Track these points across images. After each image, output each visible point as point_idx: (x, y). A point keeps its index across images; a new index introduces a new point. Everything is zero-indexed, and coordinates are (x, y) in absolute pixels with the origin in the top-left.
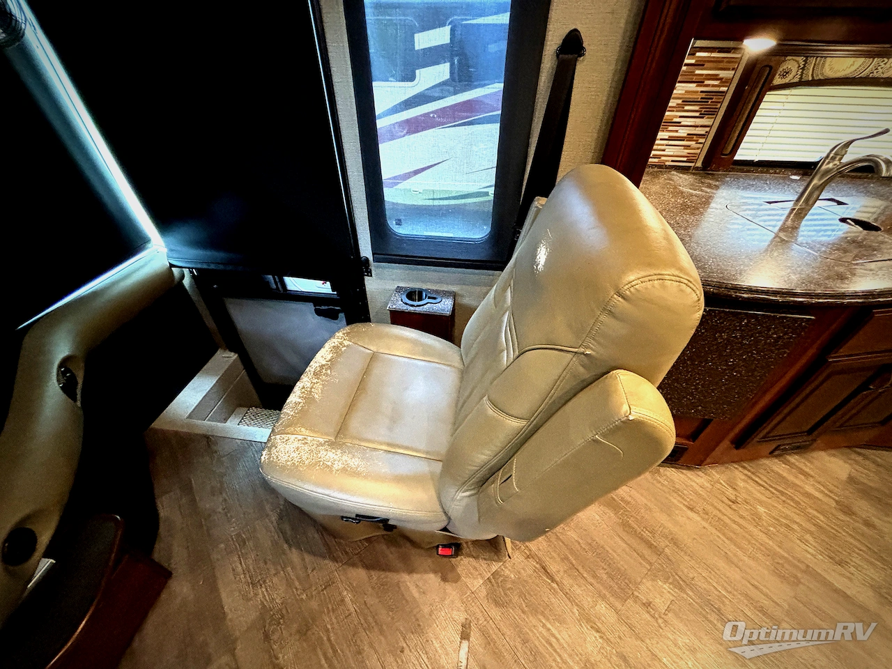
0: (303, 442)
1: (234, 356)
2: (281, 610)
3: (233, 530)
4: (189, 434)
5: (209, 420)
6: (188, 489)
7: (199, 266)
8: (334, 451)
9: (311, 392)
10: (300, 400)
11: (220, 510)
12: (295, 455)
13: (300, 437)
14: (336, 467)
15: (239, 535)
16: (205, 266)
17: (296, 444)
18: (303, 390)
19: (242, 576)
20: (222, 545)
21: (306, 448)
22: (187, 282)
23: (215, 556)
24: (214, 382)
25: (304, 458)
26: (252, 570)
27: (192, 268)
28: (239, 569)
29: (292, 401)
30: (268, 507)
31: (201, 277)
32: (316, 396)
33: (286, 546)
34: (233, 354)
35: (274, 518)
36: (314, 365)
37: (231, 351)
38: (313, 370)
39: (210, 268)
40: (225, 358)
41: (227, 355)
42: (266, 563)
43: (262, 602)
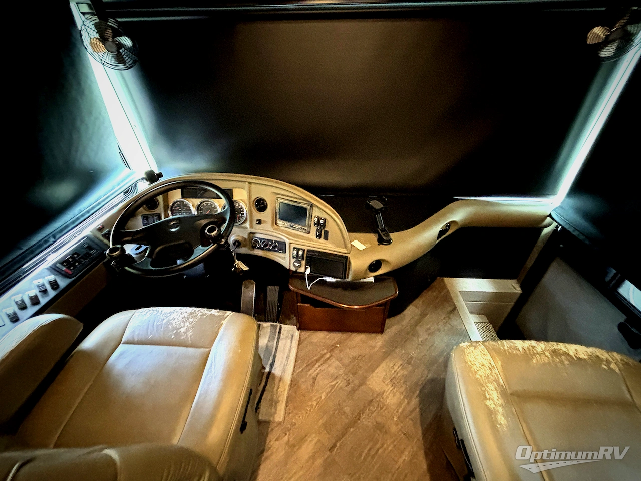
0: (491, 367)
1: (519, 290)
2: (384, 405)
3: (413, 354)
4: (451, 299)
5: (465, 303)
6: (423, 315)
7: (567, 227)
8: (500, 396)
9: (535, 354)
10: (521, 350)
11: (420, 340)
12: (478, 365)
13: (492, 363)
14: (488, 403)
15: (412, 358)
16: (571, 230)
17: (486, 363)
18: (531, 348)
19: (393, 372)
20: (403, 351)
21: (488, 371)
22: (546, 231)
23: (397, 350)
24: (491, 291)
25: (479, 373)
26: (398, 376)
27: (560, 225)
28: (396, 368)
29: (515, 343)
30: (434, 368)
31: (560, 235)
32: (534, 361)
33: (418, 392)
34: (520, 289)
35: (430, 376)
36: (562, 346)
37: (521, 287)
38: (556, 347)
39: (574, 233)
40: (512, 287)
41: (515, 287)
42: (404, 383)
43: (385, 391)
